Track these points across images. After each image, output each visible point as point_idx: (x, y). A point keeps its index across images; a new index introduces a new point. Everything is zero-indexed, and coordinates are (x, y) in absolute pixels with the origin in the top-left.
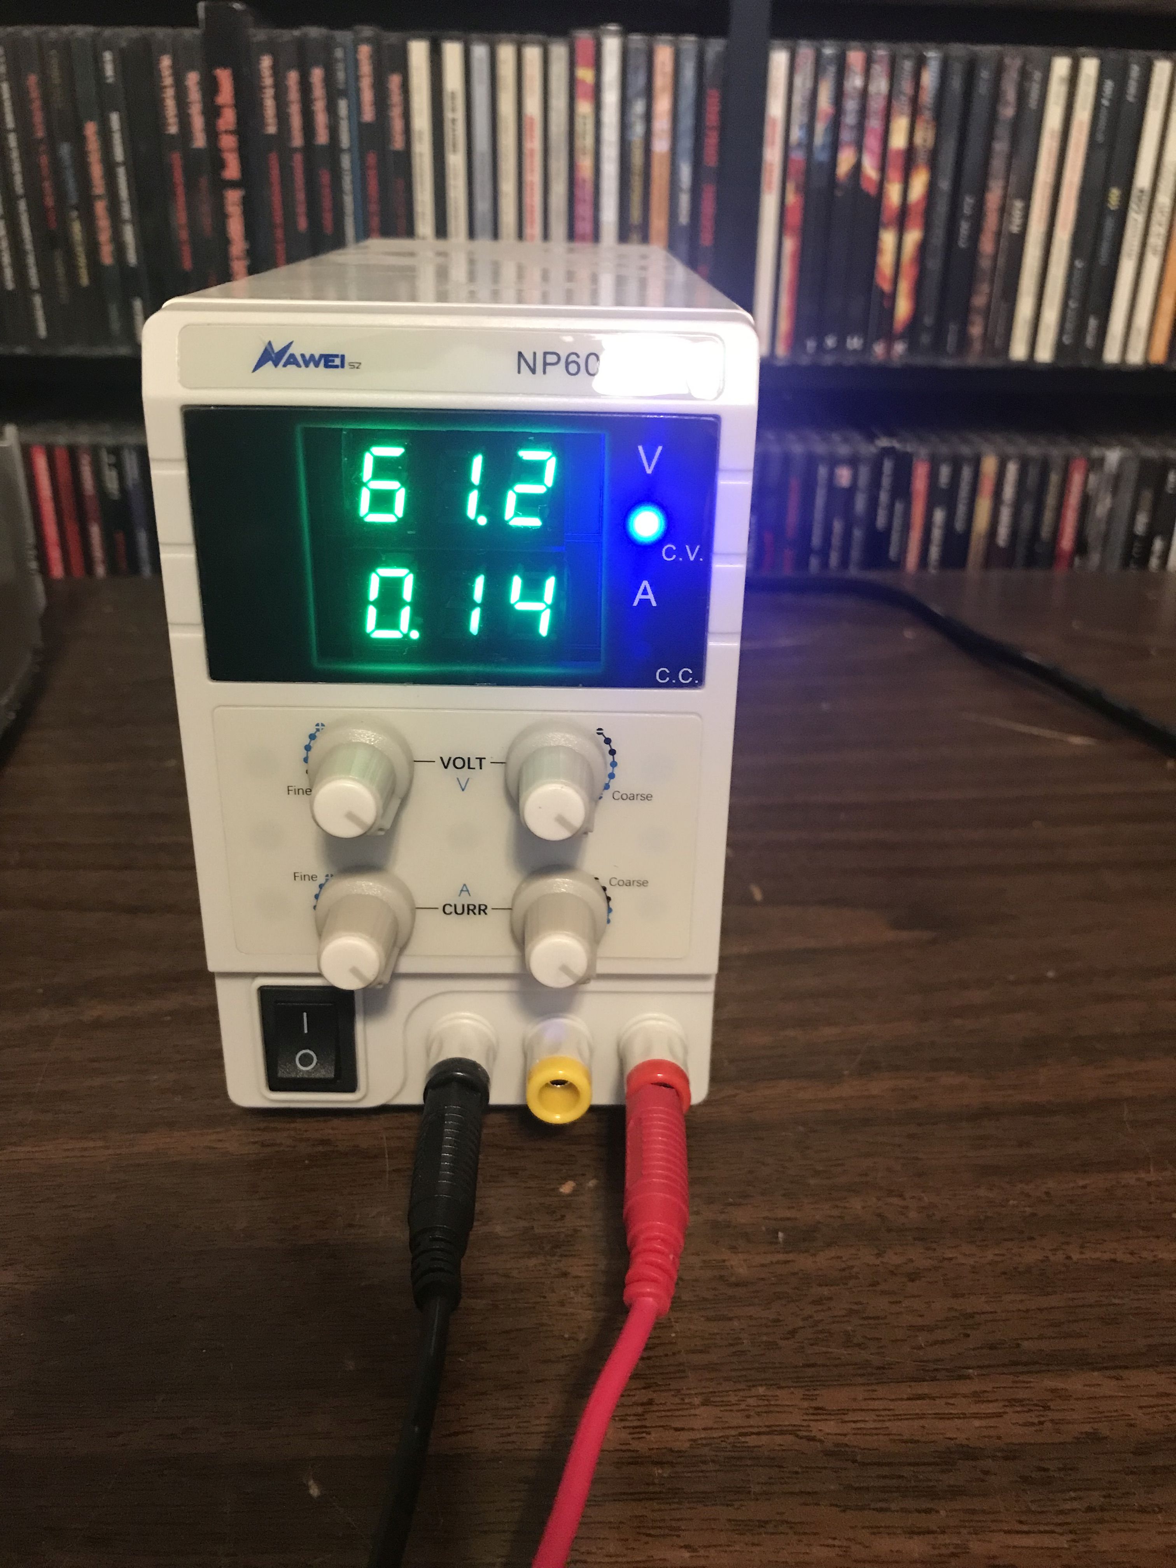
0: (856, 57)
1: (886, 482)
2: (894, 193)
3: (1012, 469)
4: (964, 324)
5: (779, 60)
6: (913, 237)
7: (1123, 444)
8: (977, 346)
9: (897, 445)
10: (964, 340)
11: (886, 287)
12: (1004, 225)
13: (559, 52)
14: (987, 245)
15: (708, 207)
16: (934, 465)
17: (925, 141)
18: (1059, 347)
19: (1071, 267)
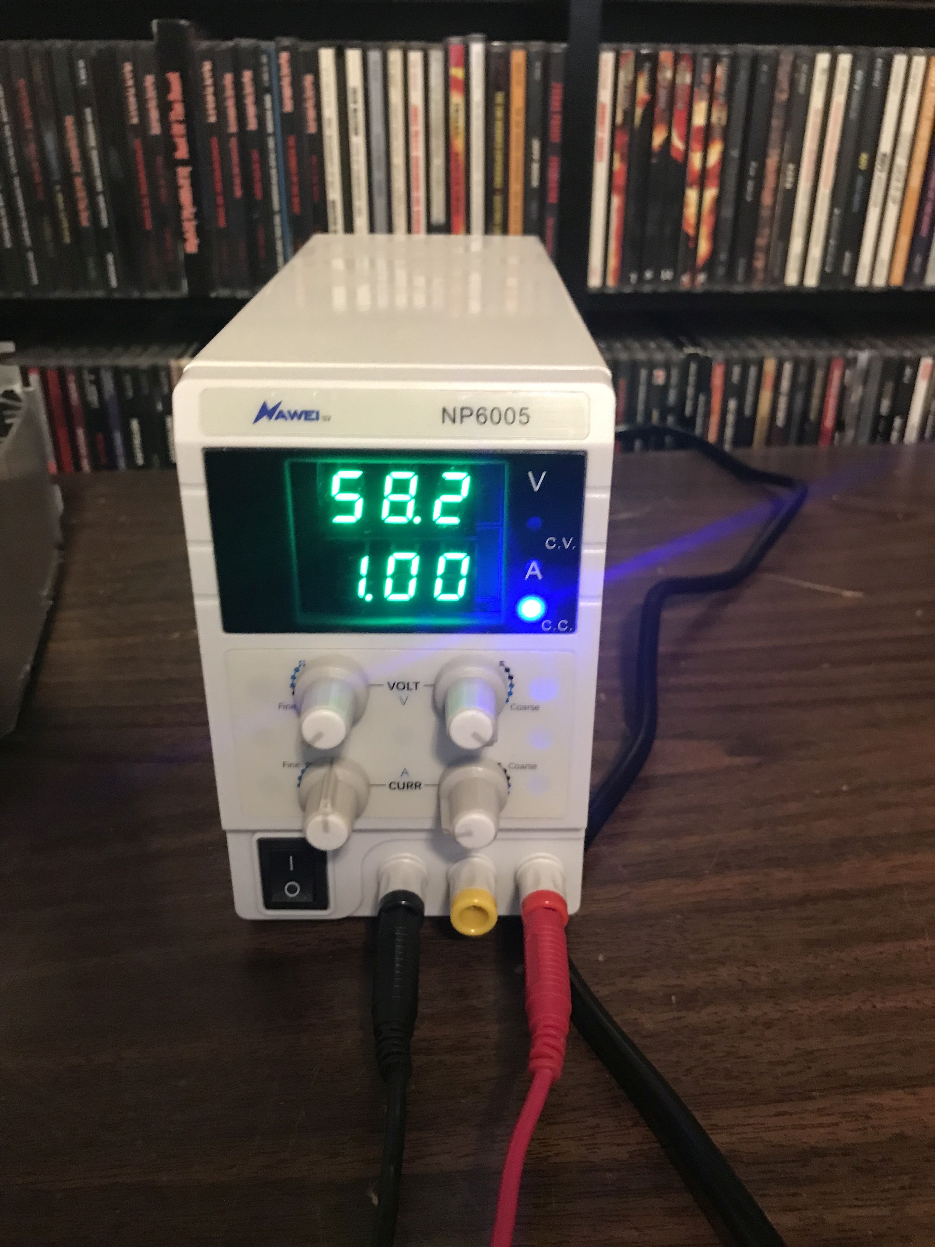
0: (666, 56)
1: (692, 379)
2: (696, 160)
3: (788, 368)
4: (751, 259)
5: (607, 59)
6: (711, 193)
7: (872, 347)
8: (760, 276)
9: (699, 351)
10: (750, 272)
11: (691, 232)
12: (780, 183)
13: (436, 56)
14: (767, 199)
15: (554, 175)
16: (728, 365)
17: (720, 119)
18: (823, 276)
19: (831, 215)
